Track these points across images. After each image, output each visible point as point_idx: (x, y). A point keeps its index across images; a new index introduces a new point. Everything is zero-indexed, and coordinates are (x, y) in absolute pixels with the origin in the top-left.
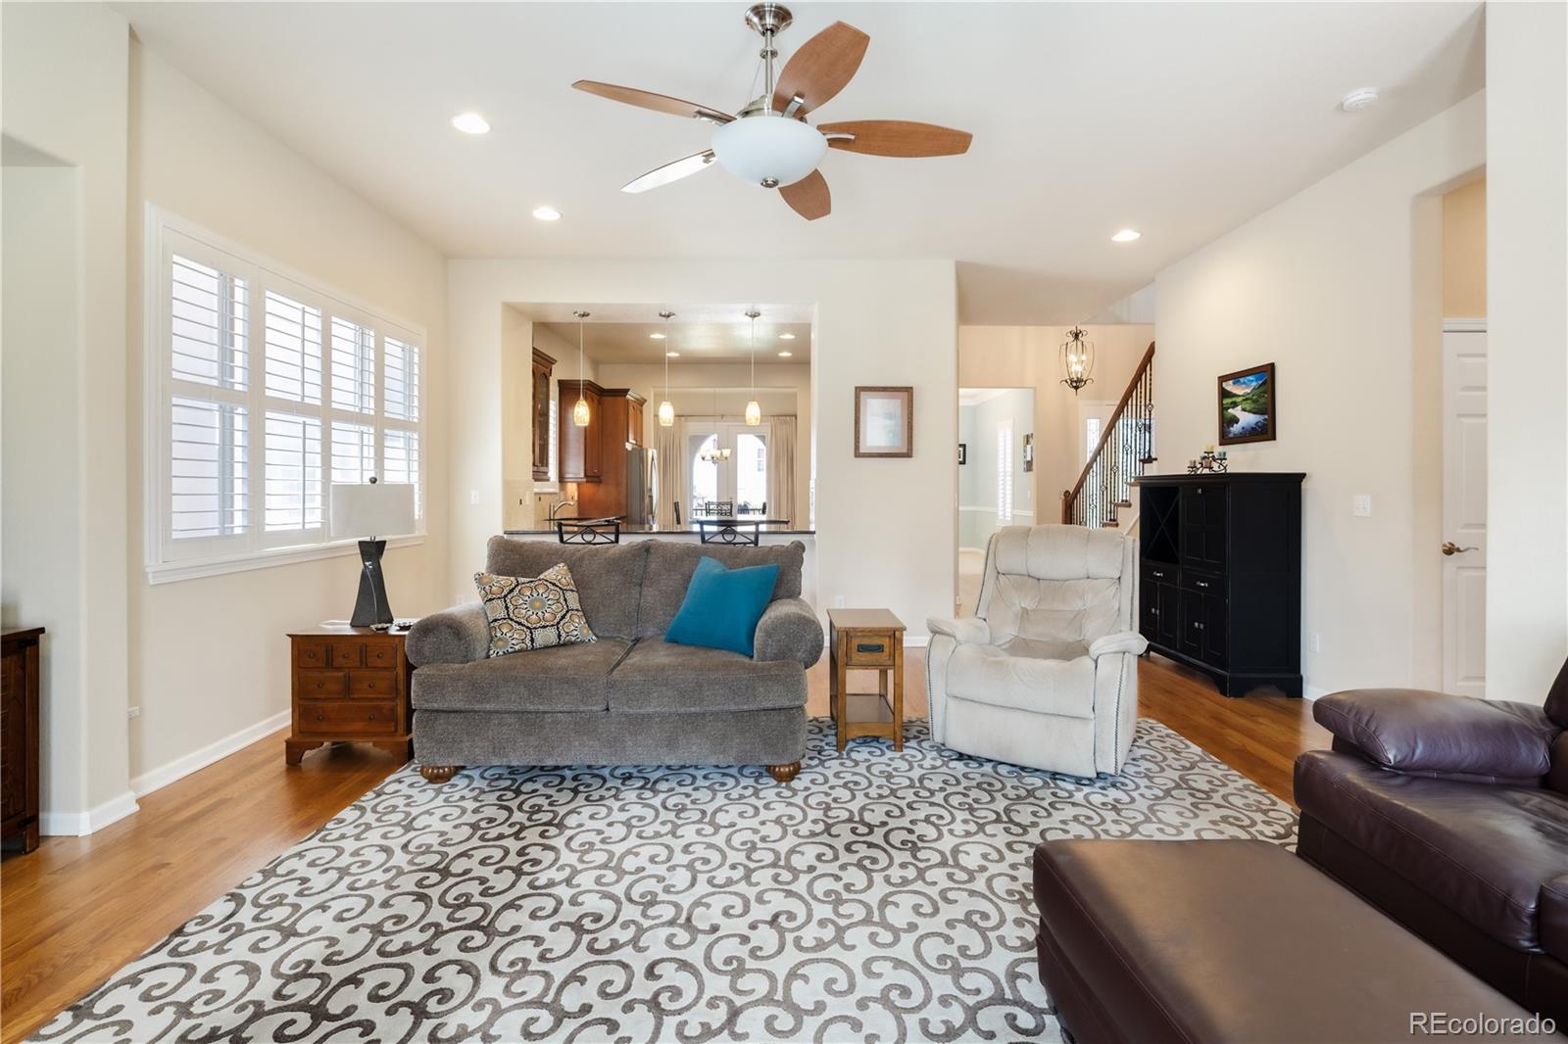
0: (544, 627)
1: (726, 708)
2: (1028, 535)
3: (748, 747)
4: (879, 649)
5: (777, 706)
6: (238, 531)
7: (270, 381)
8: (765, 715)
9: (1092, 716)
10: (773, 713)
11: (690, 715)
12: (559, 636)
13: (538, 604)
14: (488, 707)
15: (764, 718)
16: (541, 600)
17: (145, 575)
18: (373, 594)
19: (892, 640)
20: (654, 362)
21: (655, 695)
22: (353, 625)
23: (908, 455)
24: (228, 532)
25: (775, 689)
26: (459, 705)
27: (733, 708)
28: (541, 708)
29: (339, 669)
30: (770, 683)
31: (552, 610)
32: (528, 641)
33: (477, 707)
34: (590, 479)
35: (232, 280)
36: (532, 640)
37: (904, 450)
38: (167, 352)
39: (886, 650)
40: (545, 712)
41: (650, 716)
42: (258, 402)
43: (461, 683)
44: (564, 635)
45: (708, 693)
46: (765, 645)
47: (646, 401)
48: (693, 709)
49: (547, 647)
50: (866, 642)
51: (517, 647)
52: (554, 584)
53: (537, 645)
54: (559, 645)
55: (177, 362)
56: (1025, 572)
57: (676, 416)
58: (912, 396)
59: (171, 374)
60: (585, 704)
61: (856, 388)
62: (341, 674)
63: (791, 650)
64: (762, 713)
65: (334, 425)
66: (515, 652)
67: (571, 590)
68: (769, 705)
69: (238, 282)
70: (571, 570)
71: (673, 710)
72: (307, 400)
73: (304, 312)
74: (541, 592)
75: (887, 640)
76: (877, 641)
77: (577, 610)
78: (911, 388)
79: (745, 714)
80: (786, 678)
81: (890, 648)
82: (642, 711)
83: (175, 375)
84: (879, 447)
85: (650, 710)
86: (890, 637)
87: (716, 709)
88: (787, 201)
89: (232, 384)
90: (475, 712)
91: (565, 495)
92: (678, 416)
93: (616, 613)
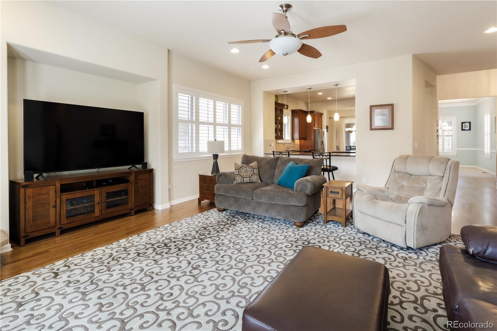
0: (247, 177)
1: (281, 203)
2: (407, 158)
3: (286, 215)
4: (338, 193)
5: (295, 205)
6: (194, 151)
7: (200, 118)
8: (292, 207)
9: (405, 225)
10: (294, 207)
11: (272, 204)
12: (250, 180)
13: (246, 172)
14: (228, 195)
15: (291, 208)
16: (247, 171)
17: (173, 160)
18: (216, 167)
19: (342, 190)
20: (323, 101)
21: (263, 197)
22: (212, 174)
23: (392, 128)
24: (192, 152)
25: (294, 199)
26: (223, 194)
27: (283, 203)
28: (239, 197)
29: (207, 183)
30: (292, 198)
31: (250, 173)
32: (242, 180)
33: (226, 195)
34: (301, 139)
35: (193, 97)
36: (243, 180)
37: (390, 127)
38: (177, 114)
39: (340, 193)
40: (240, 198)
41: (262, 203)
42: (198, 123)
43: (223, 189)
44: (251, 180)
45: (276, 198)
46: (297, 187)
47: (323, 114)
48: (273, 202)
49: (247, 183)
50: (333, 190)
51: (239, 182)
52: (251, 167)
53: (244, 182)
54: (250, 182)
55: (180, 116)
56: (406, 172)
57: (340, 117)
58: (393, 107)
59: (178, 119)
60: (248, 197)
61: (370, 106)
62: (207, 184)
63: (304, 189)
64: (291, 206)
65: (217, 127)
66: (239, 183)
67: (256, 169)
68: (292, 204)
69: (194, 97)
70: (258, 163)
71: (268, 202)
72: (209, 122)
73: (208, 101)
74: (247, 168)
75: (340, 190)
76: (337, 190)
77: (257, 174)
78: (393, 104)
79: (286, 206)
80: (297, 197)
81: (341, 193)
82: (261, 201)
83: (179, 118)
84: (381, 126)
85: (263, 201)
86: (341, 189)
87: (279, 203)
88: (302, 54)
89: (193, 119)
90: (226, 196)
91: (294, 144)
92: (341, 118)
93: (267, 176)
